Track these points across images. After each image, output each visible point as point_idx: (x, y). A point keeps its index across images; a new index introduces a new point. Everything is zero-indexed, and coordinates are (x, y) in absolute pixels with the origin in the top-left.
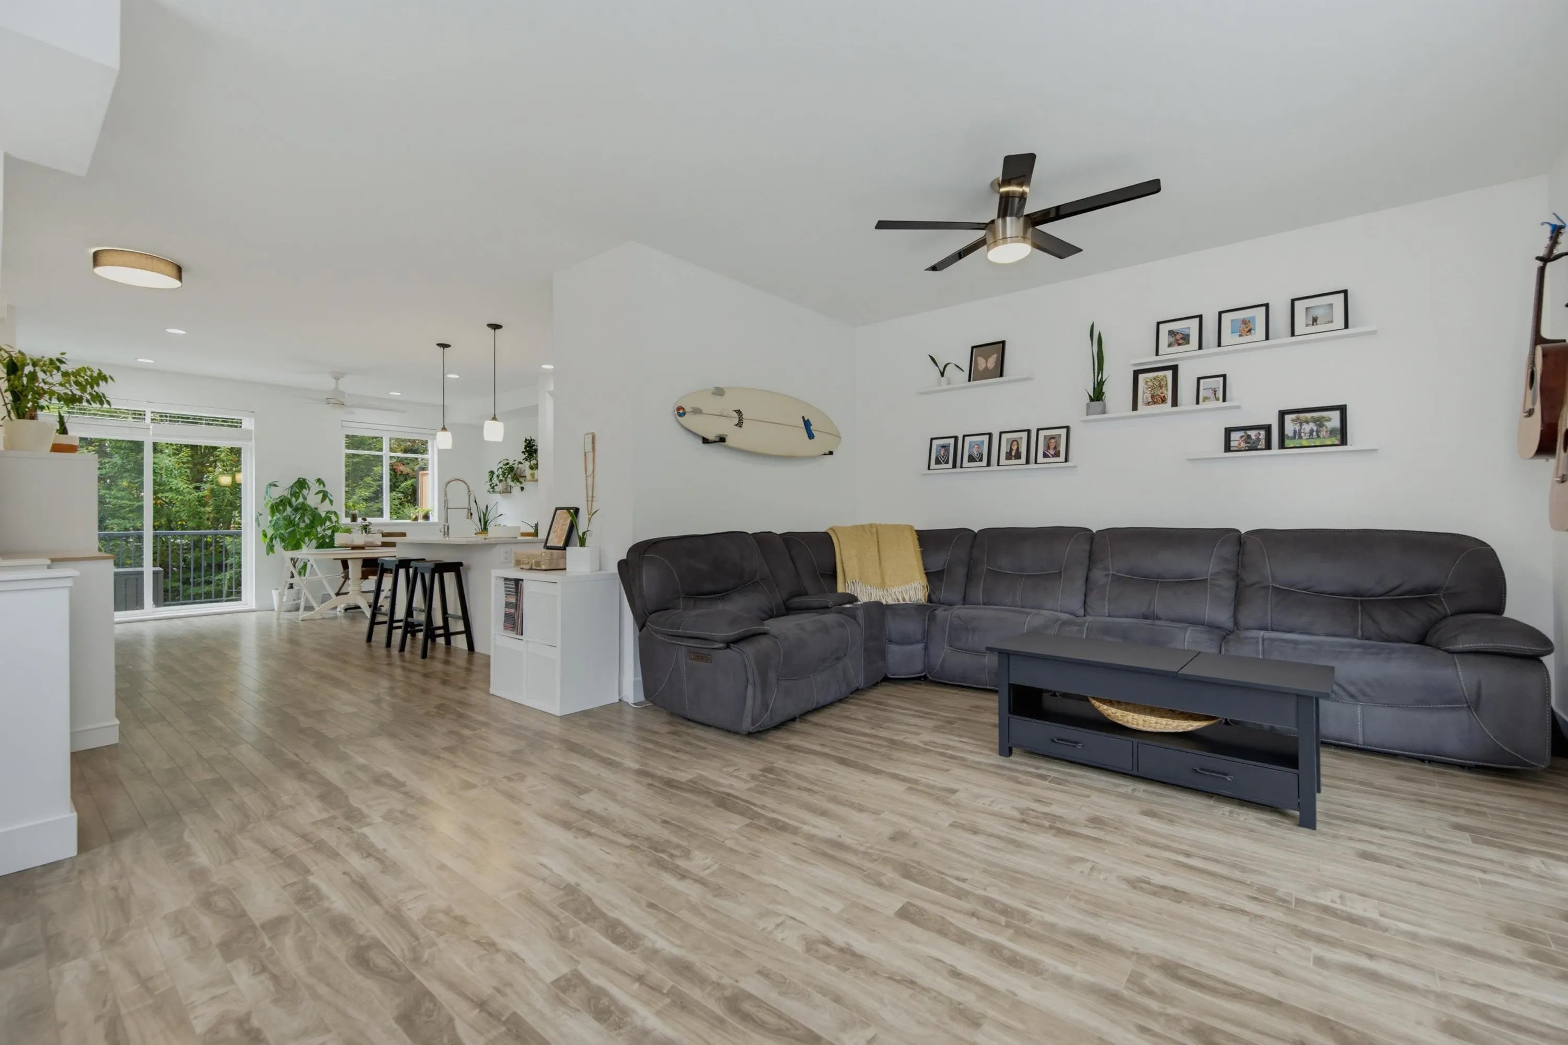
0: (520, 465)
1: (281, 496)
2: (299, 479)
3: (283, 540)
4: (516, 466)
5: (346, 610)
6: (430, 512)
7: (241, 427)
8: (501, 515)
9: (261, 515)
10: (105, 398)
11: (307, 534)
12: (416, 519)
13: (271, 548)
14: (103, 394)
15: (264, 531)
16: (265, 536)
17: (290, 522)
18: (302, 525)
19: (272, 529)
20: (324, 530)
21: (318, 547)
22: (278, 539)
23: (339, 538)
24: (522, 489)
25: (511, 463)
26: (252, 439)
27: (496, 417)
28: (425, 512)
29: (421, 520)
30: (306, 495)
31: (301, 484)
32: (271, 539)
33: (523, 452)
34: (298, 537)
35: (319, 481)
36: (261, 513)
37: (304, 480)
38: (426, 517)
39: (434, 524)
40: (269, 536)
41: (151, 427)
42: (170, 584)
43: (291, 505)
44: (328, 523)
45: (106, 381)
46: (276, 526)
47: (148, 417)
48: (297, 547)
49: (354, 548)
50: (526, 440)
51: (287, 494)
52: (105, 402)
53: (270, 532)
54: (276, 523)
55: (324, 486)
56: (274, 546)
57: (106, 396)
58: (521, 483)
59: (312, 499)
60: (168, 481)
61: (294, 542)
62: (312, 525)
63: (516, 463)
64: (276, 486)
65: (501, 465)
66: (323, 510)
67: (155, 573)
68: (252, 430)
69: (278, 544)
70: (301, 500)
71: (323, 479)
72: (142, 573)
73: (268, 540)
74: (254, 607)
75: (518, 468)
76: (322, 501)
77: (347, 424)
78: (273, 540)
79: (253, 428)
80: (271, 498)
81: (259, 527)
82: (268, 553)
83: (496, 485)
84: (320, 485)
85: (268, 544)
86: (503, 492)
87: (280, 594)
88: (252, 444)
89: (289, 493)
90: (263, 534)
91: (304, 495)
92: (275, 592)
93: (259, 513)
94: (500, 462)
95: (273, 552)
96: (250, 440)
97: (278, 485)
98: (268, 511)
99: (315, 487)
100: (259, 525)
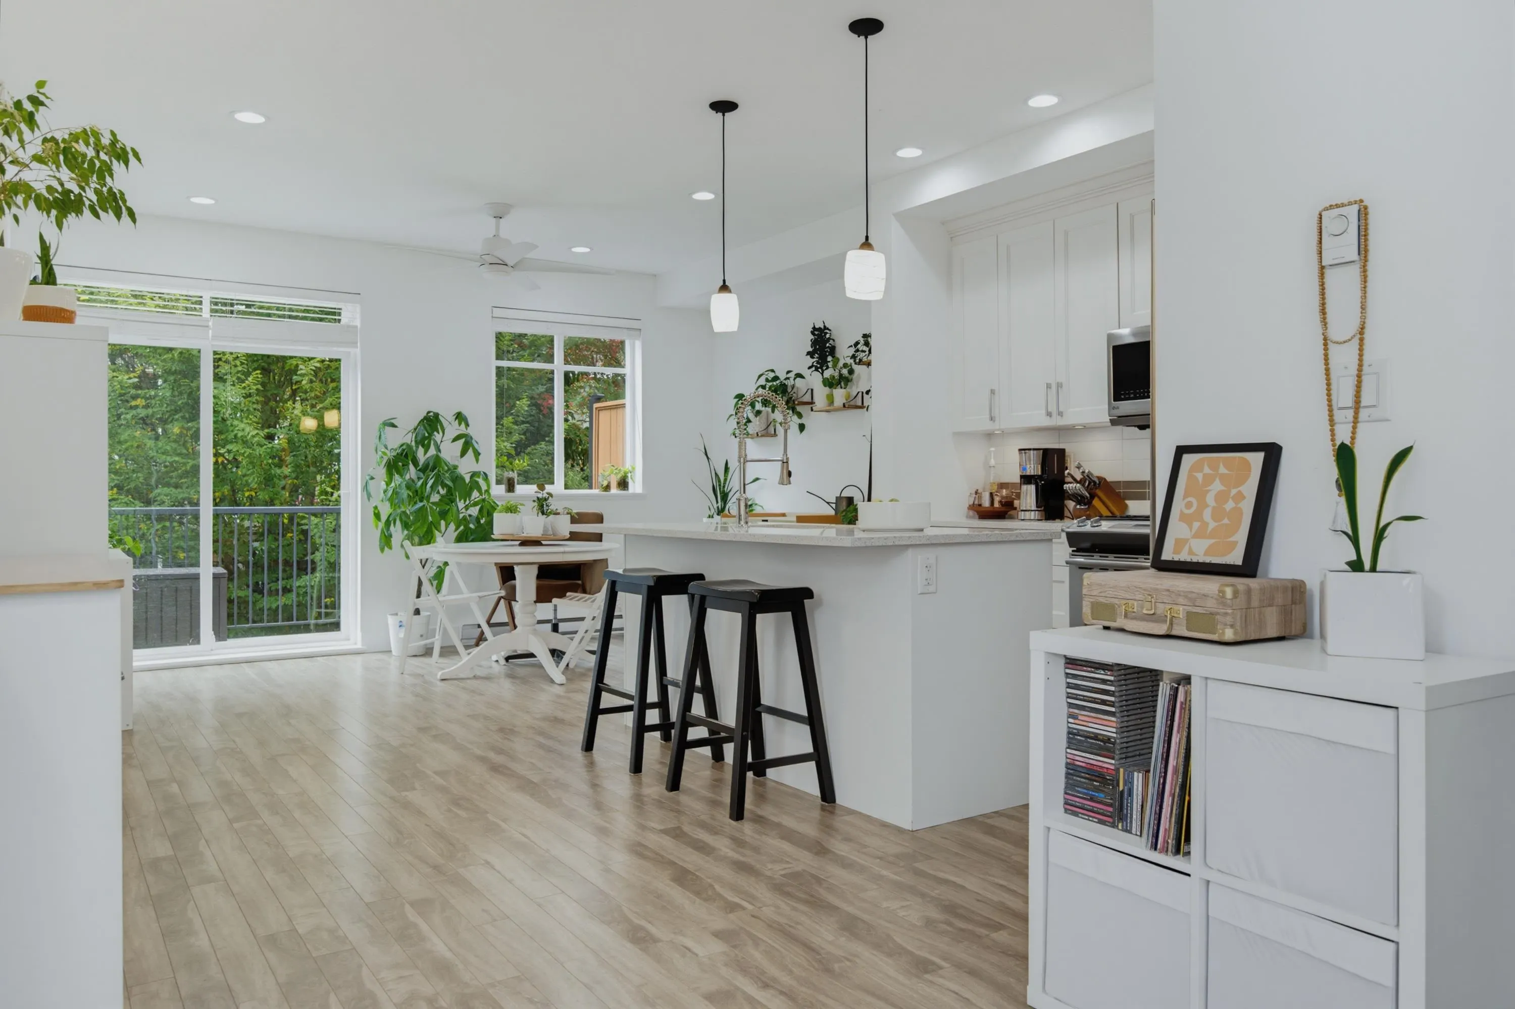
0: (798, 379)
1: (402, 445)
2: (429, 412)
3: (406, 526)
4: (790, 383)
5: (507, 659)
6: (629, 475)
7: (339, 321)
8: (757, 479)
9: (372, 478)
10: (124, 201)
11: (443, 514)
12: (607, 488)
13: (386, 540)
14: (121, 192)
15: (376, 508)
16: (377, 516)
17: (417, 494)
18: (435, 498)
19: (388, 504)
20: (467, 508)
21: (460, 539)
22: (398, 522)
23: (502, 523)
24: (802, 427)
25: (782, 376)
26: (357, 343)
27: (871, 241)
28: (619, 476)
29: (614, 490)
30: (439, 443)
31: (431, 422)
32: (388, 523)
33: (808, 353)
34: (430, 518)
35: (459, 417)
36: (372, 474)
37: (436, 415)
38: (623, 484)
39: (635, 496)
40: (384, 518)
41: (210, 324)
42: (236, 593)
43: (415, 463)
44: (475, 494)
45: (127, 163)
46: (394, 499)
47: (206, 307)
48: (427, 539)
49: (525, 543)
50: (815, 328)
51: (409, 439)
52: (124, 208)
53: (386, 510)
54: (395, 492)
55: (467, 425)
56: (391, 536)
57: (126, 197)
58: (800, 415)
59: (450, 451)
60: (232, 425)
61: (422, 531)
62: (449, 499)
63: (792, 375)
64: (394, 426)
65: (762, 381)
66: (466, 467)
67: (216, 577)
68: (356, 327)
69: (398, 532)
70: (432, 451)
71: (465, 413)
72: (196, 578)
73: (381, 525)
74: (359, 646)
75: (793, 387)
76: (463, 453)
77: (498, 312)
78: (390, 525)
79: (358, 323)
80: (386, 448)
81: (369, 500)
82: (382, 550)
83: (749, 421)
84: (460, 424)
85: (382, 531)
86: (760, 435)
87: (400, 626)
88: (357, 352)
89: (413, 439)
90: (375, 514)
91: (436, 442)
92: (392, 621)
93: (369, 475)
94: (760, 376)
95: (391, 548)
96: (354, 344)
97: (396, 424)
98: (382, 472)
99: (452, 429)
100: (369, 496)
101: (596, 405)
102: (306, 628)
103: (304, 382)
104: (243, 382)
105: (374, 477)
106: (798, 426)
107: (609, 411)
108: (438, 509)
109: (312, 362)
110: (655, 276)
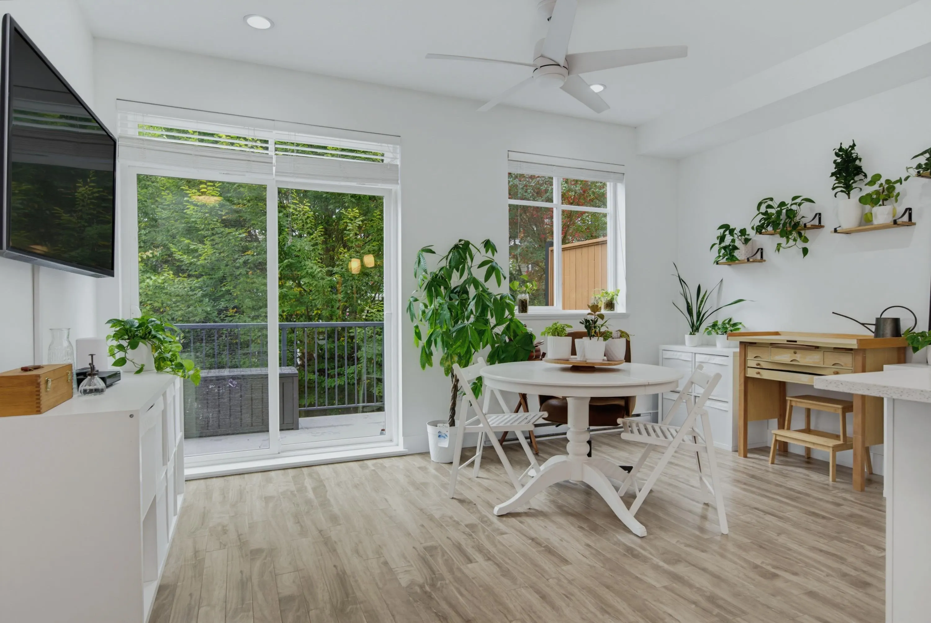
1: (439, 269)
2: (460, 241)
3: (446, 344)
7: (382, 161)
8: (737, 302)
9: (416, 300)
11: (477, 338)
13: (427, 357)
15: (417, 327)
16: (418, 335)
19: (427, 324)
22: (439, 342)
24: (805, 251)
25: (789, 201)
26: (398, 180)
28: (609, 298)
30: (470, 268)
31: (462, 250)
32: (429, 342)
33: (831, 175)
35: (488, 244)
36: (416, 296)
37: (467, 243)
38: (610, 305)
39: (622, 316)
40: (425, 337)
41: (274, 161)
46: (434, 319)
47: (271, 146)
50: (841, 149)
51: (445, 264)
53: (426, 330)
54: (435, 313)
55: (494, 252)
56: (431, 354)
58: (806, 240)
59: (479, 273)
60: (304, 265)
61: (463, 351)
64: (431, 252)
68: (398, 165)
69: (438, 351)
70: (466, 275)
71: (492, 240)
73: (422, 342)
74: (401, 448)
75: (799, 212)
76: (487, 277)
77: (513, 156)
78: (431, 344)
79: (398, 162)
80: (426, 273)
81: (412, 320)
82: (423, 366)
83: (735, 248)
84: (487, 251)
85: (423, 348)
86: (751, 260)
87: (439, 436)
88: (397, 188)
89: (448, 264)
90: (416, 332)
91: (468, 266)
92: (430, 429)
93: (412, 297)
94: (760, 204)
95: (431, 365)
96: (396, 181)
97: (433, 250)
98: (423, 296)
99: (480, 256)
100: (413, 316)
102: (355, 410)
103: (351, 235)
104: (311, 234)
105: (418, 298)
106: (802, 249)
107: (575, 250)
108: (474, 328)
109: (357, 220)
110: (635, 128)
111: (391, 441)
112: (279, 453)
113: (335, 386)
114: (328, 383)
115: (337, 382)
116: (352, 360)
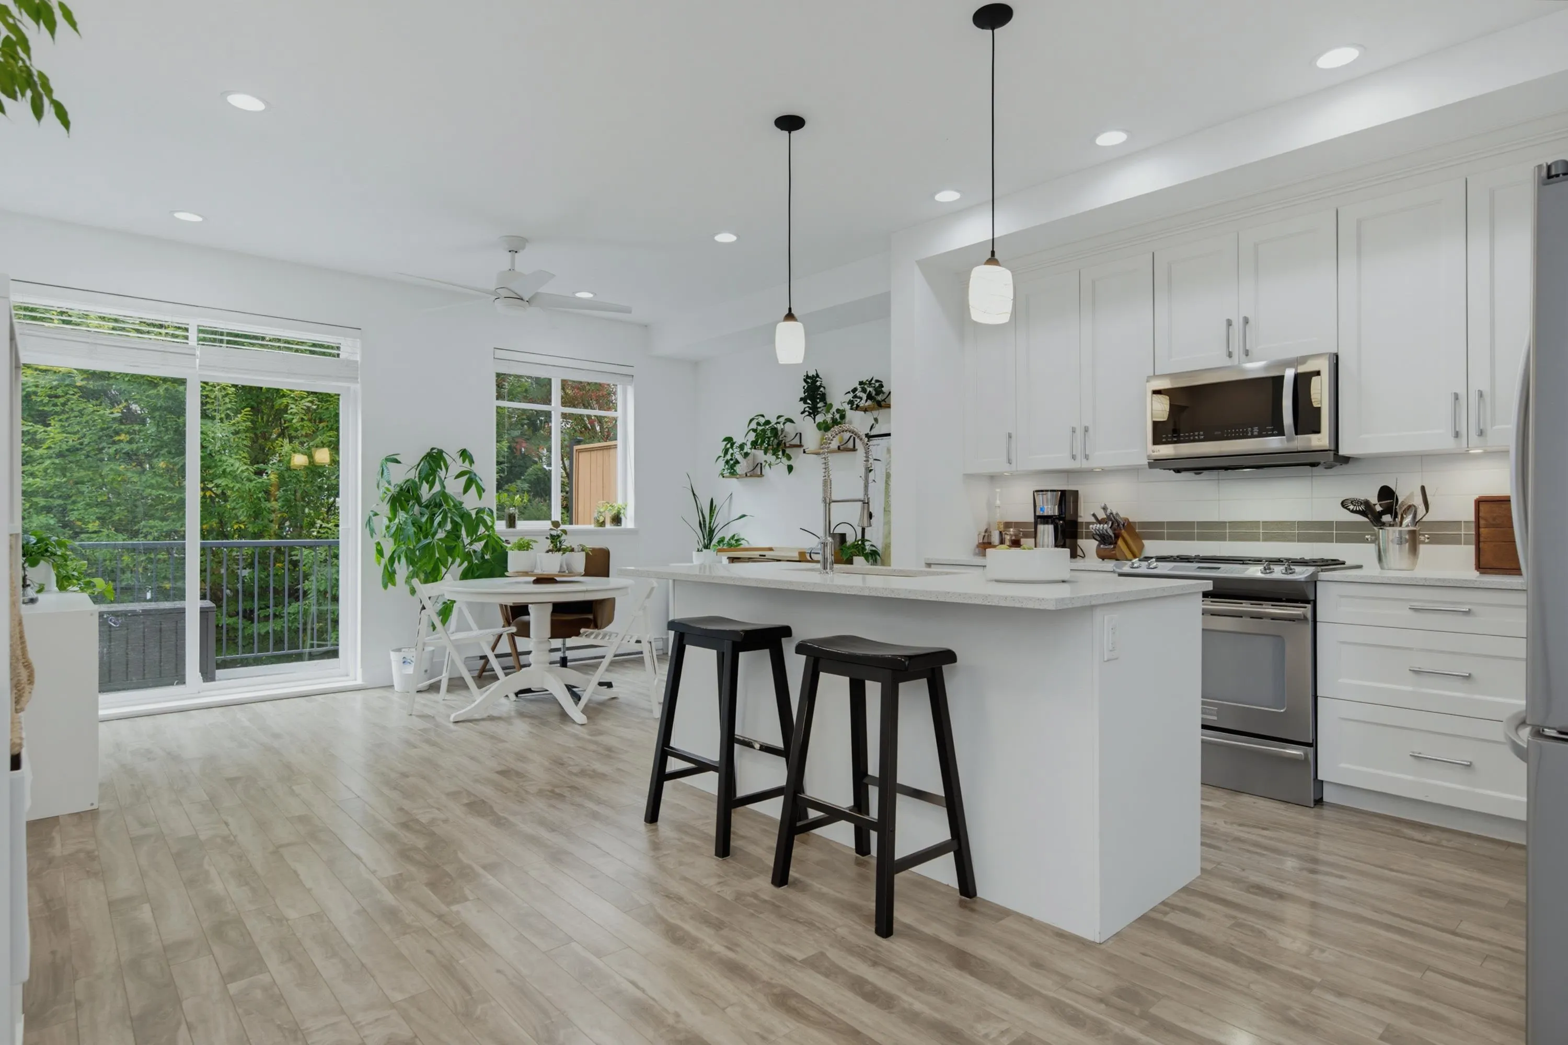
0: (788, 424)
1: (408, 480)
2: (432, 449)
3: (411, 561)
4: (779, 427)
5: (517, 694)
6: (622, 511)
7: (338, 355)
8: (744, 516)
9: (376, 514)
10: (49, 91)
11: (450, 551)
12: (602, 524)
13: (389, 577)
14: (41, 75)
15: (378, 544)
16: (380, 552)
17: (423, 530)
18: (441, 534)
19: (391, 540)
20: (471, 544)
21: (465, 576)
22: (403, 560)
23: (515, 560)
24: (790, 468)
25: (774, 421)
26: (357, 378)
27: (997, 256)
28: (615, 512)
29: (609, 526)
30: (443, 479)
31: (435, 459)
32: (392, 560)
33: (801, 399)
34: (437, 555)
35: (464, 454)
36: (377, 510)
37: (441, 452)
38: (617, 520)
39: (631, 532)
40: (387, 554)
41: (198, 353)
42: (225, 621)
43: (418, 500)
44: (482, 529)
45: (52, 27)
46: (398, 535)
47: (193, 335)
48: (432, 576)
49: (540, 580)
50: (807, 377)
51: (413, 475)
52: (46, 101)
53: (389, 547)
54: (400, 529)
55: (472, 462)
56: (394, 572)
58: (789, 458)
59: (454, 487)
60: (220, 461)
61: (429, 568)
62: (454, 534)
63: (782, 420)
64: (397, 462)
65: (753, 425)
66: (471, 502)
67: (204, 612)
68: (357, 362)
69: (402, 569)
70: (437, 488)
71: (470, 450)
72: (182, 612)
73: (384, 561)
74: (359, 682)
75: (782, 430)
76: (466, 489)
77: (499, 354)
78: (394, 562)
79: (358, 358)
80: (390, 484)
81: (372, 536)
82: (385, 586)
83: (737, 462)
84: (464, 461)
85: (385, 567)
86: (748, 475)
87: (404, 662)
88: (357, 387)
89: (417, 475)
90: (377, 550)
91: (440, 478)
92: (394, 657)
93: (372, 511)
94: (751, 420)
95: (394, 585)
96: (354, 379)
97: (399, 460)
98: (385, 509)
99: (457, 465)
100: (372, 532)
101: (576, 447)
102: (299, 658)
103: (294, 421)
104: (232, 419)
105: (378, 513)
106: (786, 467)
107: (594, 453)
108: (444, 545)
109: (303, 401)
110: (646, 326)
111: (347, 675)
112: (199, 692)
113: (268, 633)
114: (257, 628)
115: (271, 626)
116: (294, 595)
